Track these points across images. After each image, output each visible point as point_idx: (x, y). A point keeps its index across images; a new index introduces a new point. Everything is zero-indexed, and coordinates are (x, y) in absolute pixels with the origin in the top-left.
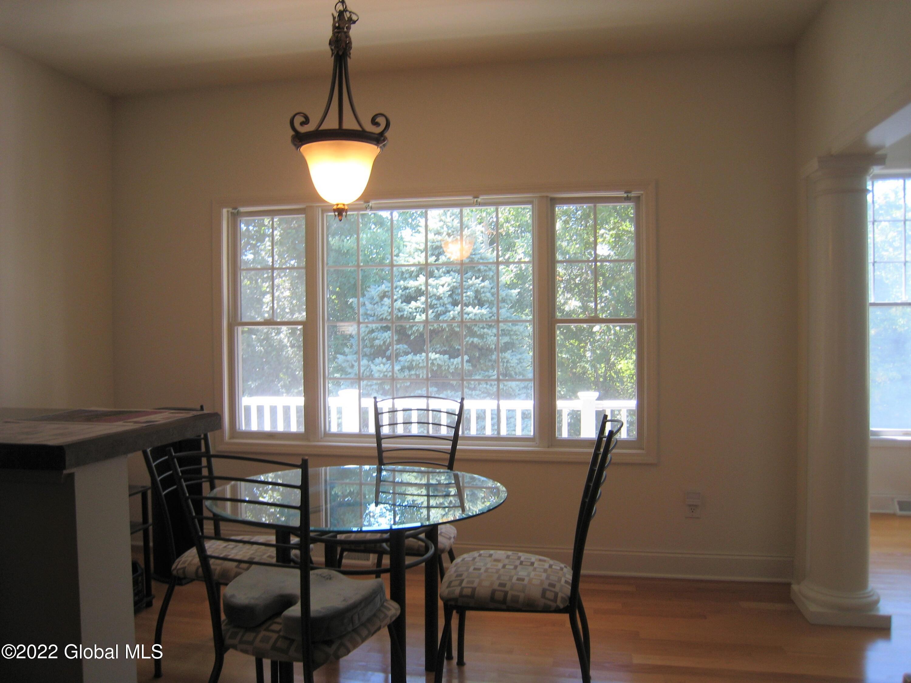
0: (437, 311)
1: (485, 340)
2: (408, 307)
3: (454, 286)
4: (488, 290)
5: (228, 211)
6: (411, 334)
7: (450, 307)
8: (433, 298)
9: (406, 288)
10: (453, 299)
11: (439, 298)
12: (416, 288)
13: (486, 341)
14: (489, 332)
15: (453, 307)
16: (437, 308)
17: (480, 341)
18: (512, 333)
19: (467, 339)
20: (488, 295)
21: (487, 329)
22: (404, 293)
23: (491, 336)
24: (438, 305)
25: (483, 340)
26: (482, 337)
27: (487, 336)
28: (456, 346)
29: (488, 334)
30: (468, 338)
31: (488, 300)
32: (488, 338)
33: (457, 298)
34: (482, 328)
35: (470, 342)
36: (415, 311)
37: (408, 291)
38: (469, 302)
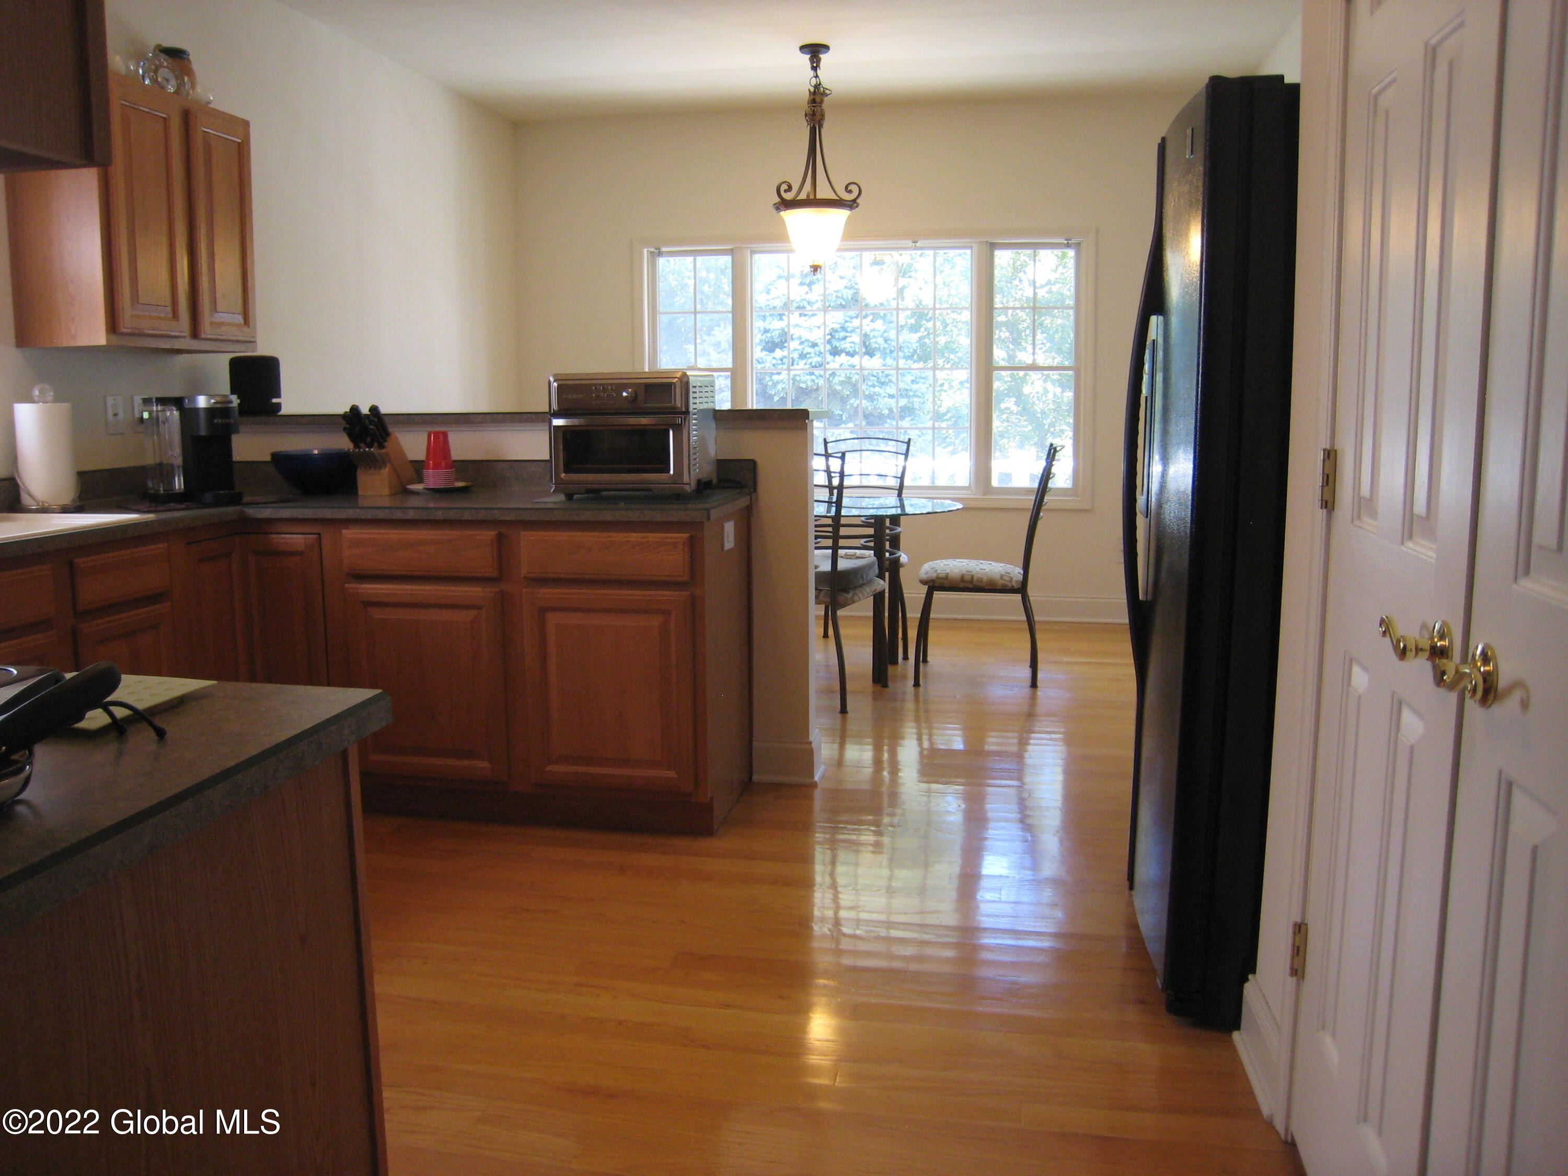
0: (811, 363)
1: (875, 403)
2: (771, 357)
3: (833, 329)
4: (880, 333)
5: (648, 251)
6: (775, 395)
7: (829, 358)
8: (806, 344)
9: (766, 331)
10: (832, 346)
11: (814, 345)
12: (780, 331)
13: (876, 405)
14: (881, 391)
15: (832, 357)
16: (811, 358)
17: (868, 404)
18: (911, 393)
19: (851, 402)
20: (881, 340)
21: (880, 387)
22: (764, 337)
23: (884, 397)
24: (813, 355)
25: (872, 402)
26: (871, 398)
27: (879, 398)
28: (836, 410)
29: (879, 395)
30: (854, 399)
31: (880, 348)
32: (880, 400)
33: (838, 345)
34: (870, 386)
35: (855, 405)
36: (780, 362)
37: (769, 335)
38: (854, 351)
